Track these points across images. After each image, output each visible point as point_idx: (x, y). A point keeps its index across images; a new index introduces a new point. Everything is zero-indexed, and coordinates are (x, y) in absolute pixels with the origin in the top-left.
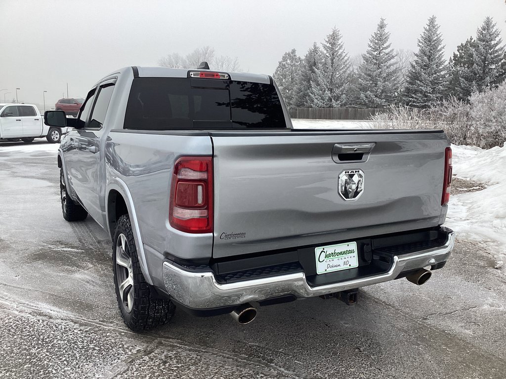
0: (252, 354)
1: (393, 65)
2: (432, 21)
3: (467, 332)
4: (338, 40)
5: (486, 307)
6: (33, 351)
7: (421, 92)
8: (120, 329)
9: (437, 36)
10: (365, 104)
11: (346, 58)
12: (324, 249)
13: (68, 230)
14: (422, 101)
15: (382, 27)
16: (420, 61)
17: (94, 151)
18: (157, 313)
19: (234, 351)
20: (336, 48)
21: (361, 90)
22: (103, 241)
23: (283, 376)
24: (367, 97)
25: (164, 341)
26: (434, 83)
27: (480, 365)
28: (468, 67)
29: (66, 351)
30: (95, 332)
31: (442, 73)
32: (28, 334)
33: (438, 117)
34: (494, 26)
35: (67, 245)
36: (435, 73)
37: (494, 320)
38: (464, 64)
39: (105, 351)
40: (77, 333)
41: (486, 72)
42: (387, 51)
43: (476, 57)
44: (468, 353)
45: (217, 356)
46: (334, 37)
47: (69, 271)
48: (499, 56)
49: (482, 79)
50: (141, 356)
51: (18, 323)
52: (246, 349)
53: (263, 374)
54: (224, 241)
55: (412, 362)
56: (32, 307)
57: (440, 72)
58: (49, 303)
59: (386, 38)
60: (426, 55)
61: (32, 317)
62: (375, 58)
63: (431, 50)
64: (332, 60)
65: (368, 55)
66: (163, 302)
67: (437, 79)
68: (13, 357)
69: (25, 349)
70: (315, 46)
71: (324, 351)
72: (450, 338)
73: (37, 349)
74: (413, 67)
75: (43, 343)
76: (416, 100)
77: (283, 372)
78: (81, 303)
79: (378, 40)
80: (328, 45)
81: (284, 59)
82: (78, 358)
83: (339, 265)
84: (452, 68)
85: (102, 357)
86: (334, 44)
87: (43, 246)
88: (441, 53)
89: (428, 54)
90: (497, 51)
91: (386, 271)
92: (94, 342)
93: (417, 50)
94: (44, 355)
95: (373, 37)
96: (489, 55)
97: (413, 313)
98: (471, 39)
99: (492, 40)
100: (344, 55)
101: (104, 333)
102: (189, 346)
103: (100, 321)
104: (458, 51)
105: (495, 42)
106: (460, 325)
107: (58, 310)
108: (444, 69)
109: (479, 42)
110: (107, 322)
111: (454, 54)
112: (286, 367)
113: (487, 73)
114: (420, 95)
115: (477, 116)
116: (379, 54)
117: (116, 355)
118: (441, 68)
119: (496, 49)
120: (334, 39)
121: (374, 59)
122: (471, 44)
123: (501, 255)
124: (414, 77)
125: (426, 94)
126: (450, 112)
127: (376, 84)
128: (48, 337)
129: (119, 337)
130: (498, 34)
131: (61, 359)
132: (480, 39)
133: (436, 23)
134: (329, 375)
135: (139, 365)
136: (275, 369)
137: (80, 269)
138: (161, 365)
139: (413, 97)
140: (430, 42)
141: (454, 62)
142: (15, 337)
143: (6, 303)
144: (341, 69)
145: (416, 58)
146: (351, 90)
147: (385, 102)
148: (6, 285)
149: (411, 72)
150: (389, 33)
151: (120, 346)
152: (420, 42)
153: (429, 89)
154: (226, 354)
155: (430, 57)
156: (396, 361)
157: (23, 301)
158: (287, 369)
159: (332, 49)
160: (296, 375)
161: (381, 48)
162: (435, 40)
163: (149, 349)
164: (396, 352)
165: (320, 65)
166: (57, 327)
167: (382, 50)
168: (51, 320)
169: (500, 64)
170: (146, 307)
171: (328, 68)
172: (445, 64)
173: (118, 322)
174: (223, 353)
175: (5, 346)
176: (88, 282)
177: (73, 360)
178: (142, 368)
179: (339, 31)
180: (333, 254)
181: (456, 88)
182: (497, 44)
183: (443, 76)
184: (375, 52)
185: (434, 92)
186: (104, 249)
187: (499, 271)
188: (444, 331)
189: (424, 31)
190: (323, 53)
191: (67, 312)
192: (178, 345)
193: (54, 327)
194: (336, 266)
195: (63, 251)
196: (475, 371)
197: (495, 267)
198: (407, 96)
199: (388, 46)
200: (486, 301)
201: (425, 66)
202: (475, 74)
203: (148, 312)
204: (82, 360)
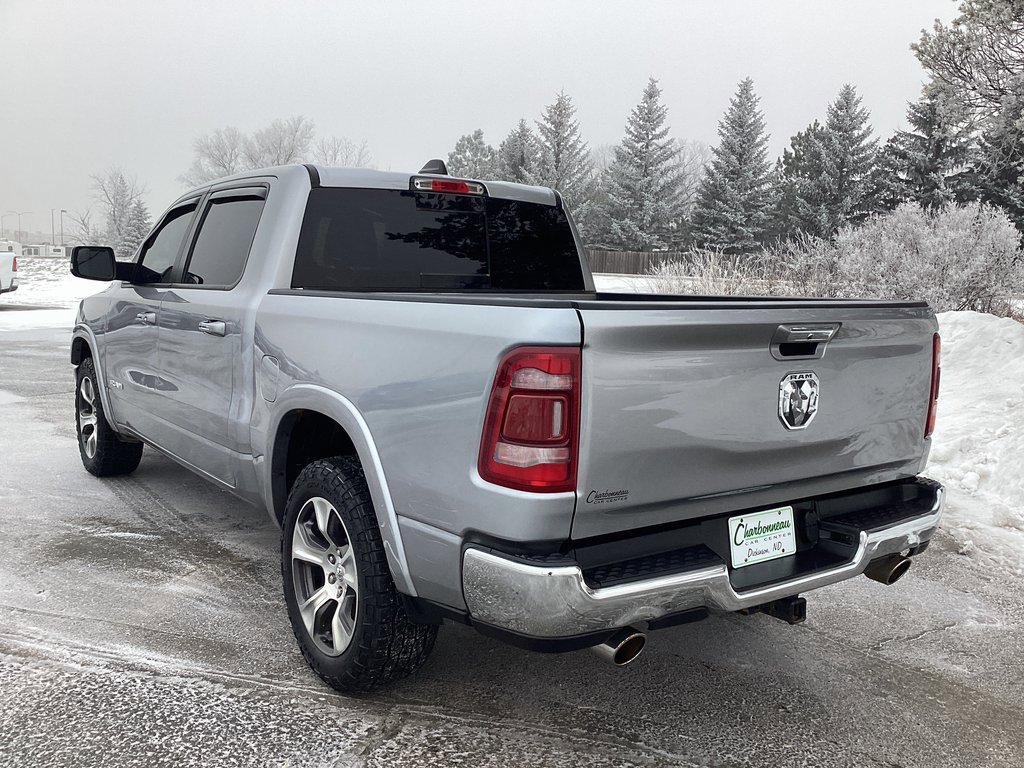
0: (594, 726)
1: (672, 169)
2: (746, 88)
3: (958, 668)
4: (568, 116)
5: (971, 623)
6: (154, 740)
7: (725, 223)
8: (313, 689)
9: (755, 116)
10: (621, 243)
11: (583, 153)
12: (742, 521)
13: (103, 495)
14: (726, 240)
15: (651, 94)
16: (723, 163)
17: (223, 332)
18: (405, 653)
19: (556, 722)
20: (564, 132)
21: (612, 215)
22: (193, 516)
23: (668, 764)
24: (623, 230)
25: (411, 709)
26: (750, 206)
27: (1003, 726)
28: (811, 178)
29: (225, 739)
30: (265, 698)
31: (764, 187)
32: (124, 708)
33: (777, 272)
34: (858, 102)
35: (118, 525)
36: (751, 188)
37: (994, 647)
38: (804, 172)
39: (303, 733)
40: (227, 701)
41: (845, 188)
42: (661, 142)
43: (826, 160)
44: (975, 706)
45: (528, 734)
46: (561, 111)
47: (149, 579)
48: (866, 158)
49: (837, 200)
50: (381, 740)
51: (89, 686)
52: (577, 718)
53: (630, 762)
54: (592, 507)
55: (887, 727)
56: (104, 655)
57: (759, 186)
58: (138, 645)
59: (659, 116)
60: (733, 152)
61: (114, 674)
62: (639, 154)
63: (744, 143)
64: (557, 156)
65: (626, 149)
66: (417, 631)
67: (754, 198)
68: (116, 755)
69: (135, 738)
70: (522, 126)
71: (723, 714)
72: (935, 684)
73: (161, 737)
74: (710, 174)
75: (169, 727)
76: (715, 238)
77: (665, 756)
78: (208, 644)
79: (643, 119)
80: (549, 125)
81: (460, 148)
82: (255, 750)
83: (766, 551)
84: (782, 178)
85: (302, 745)
86: (561, 123)
87: (68, 528)
88: (761, 148)
89: (738, 150)
90: (863, 149)
91: (847, 559)
92: (273, 717)
93: (717, 142)
94: (182, 748)
95: (635, 114)
96: (849, 156)
97: (852, 640)
98: (816, 124)
99: (854, 128)
100: (579, 146)
101: (285, 698)
102: (466, 717)
103: (263, 676)
104: (793, 146)
105: (861, 133)
106: (941, 657)
107: (163, 657)
108: (768, 179)
109: (831, 131)
110: (279, 678)
111: (786, 152)
112: (667, 748)
113: (846, 190)
114: (723, 228)
115: (853, 272)
116: (647, 147)
117: (330, 740)
118: (761, 177)
119: (861, 145)
120: (559, 114)
121: (636, 156)
122: (814, 133)
123: (961, 530)
124: (712, 194)
125: (735, 226)
126: (801, 261)
127: (641, 205)
128: (172, 713)
129: (317, 706)
130: (866, 118)
131: (220, 754)
132: (832, 126)
133: (752, 93)
134: (750, 759)
135: (384, 757)
136: (648, 752)
137: (172, 575)
138: (429, 755)
139: (709, 233)
140: (741, 127)
141: (784, 167)
142: (101, 715)
143: (44, 647)
144: (574, 174)
145: (715, 157)
146: (592, 215)
147: (658, 240)
148: (24, 611)
149: (705, 184)
150: (665, 108)
151: (329, 722)
152: (723, 127)
153: (740, 218)
154: (544, 728)
155: (741, 155)
156: (858, 727)
157: (77, 642)
158: (671, 751)
159: (556, 134)
160: (691, 761)
161: (650, 137)
162: (751, 125)
163: (389, 726)
164: (851, 709)
165: (534, 165)
166: (180, 692)
167: (652, 139)
168: (158, 678)
169: (869, 173)
170: (386, 641)
171: (548, 171)
172: (770, 170)
173: (302, 677)
174: (538, 727)
175: (88, 734)
176: (201, 600)
177: (248, 754)
178: (393, 762)
179: (570, 99)
180: (757, 530)
181: (790, 217)
182: (863, 136)
183: (766, 194)
184: (638, 142)
185: (748, 222)
186: (202, 532)
187: (968, 558)
188: (918, 669)
189: (731, 106)
190: (539, 141)
191: (185, 661)
192: (443, 716)
193: (172, 691)
194: (761, 553)
195: (116, 537)
196: (998, 736)
197: (961, 551)
198: (698, 229)
199: (664, 133)
200: (968, 614)
201: (733, 172)
202: (825, 191)
203: (389, 651)
204: (266, 754)
